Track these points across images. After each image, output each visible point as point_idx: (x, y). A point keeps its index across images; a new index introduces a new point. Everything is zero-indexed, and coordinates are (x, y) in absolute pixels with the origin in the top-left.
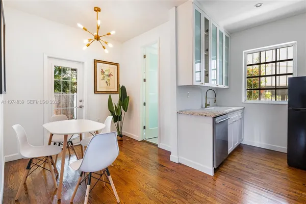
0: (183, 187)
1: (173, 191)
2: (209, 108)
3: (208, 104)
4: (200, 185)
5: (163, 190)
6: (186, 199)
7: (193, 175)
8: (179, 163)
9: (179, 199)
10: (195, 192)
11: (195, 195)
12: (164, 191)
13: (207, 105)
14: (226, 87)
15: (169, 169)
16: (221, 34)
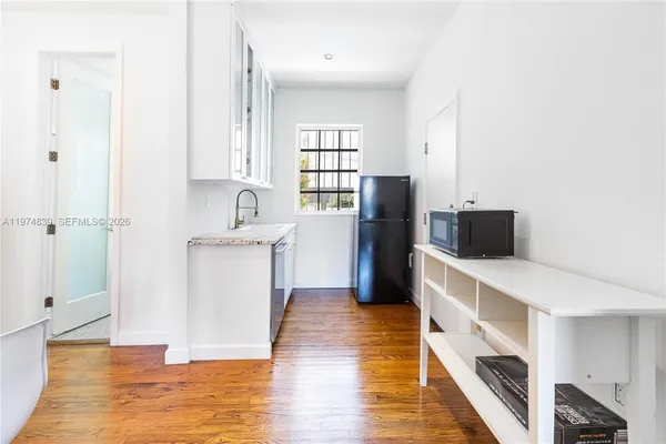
0: (223, 406)
1: (207, 423)
2: (243, 228)
3: (241, 219)
4: (257, 383)
5: (180, 435)
6: (241, 422)
7: (234, 372)
8: (192, 362)
9: (229, 431)
10: (252, 402)
11: (255, 405)
12: (185, 435)
13: (238, 223)
14: (271, 187)
15: (171, 384)
16: (267, 84)
